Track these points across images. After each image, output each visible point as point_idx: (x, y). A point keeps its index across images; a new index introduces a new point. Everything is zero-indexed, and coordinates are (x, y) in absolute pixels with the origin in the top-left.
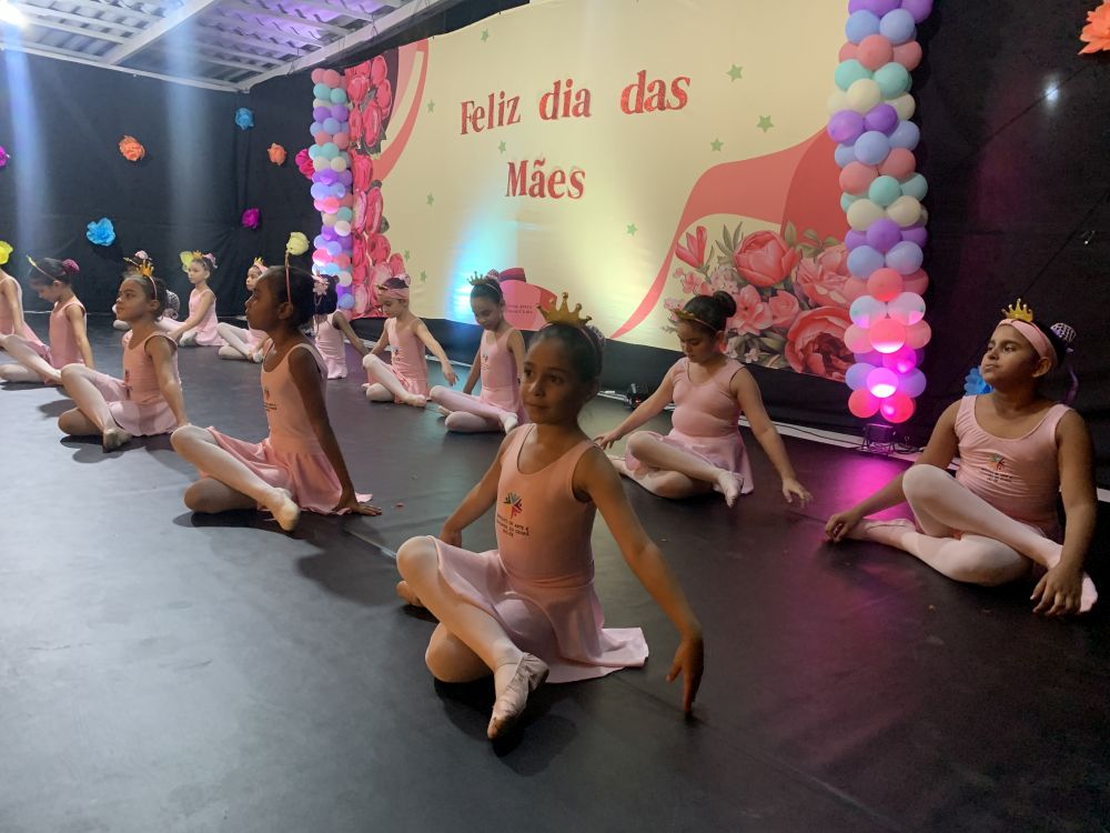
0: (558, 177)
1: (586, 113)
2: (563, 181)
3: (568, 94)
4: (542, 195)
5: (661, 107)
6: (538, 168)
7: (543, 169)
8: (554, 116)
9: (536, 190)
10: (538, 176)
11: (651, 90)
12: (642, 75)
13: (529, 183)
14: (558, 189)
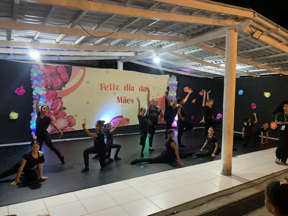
0: (129, 100)
1: (133, 90)
2: (130, 100)
3: (130, 87)
4: (126, 103)
5: (145, 91)
6: (124, 98)
7: (125, 98)
8: (127, 90)
9: (124, 102)
10: (125, 100)
11: (143, 88)
12: (142, 86)
13: (123, 101)
14: (129, 102)
